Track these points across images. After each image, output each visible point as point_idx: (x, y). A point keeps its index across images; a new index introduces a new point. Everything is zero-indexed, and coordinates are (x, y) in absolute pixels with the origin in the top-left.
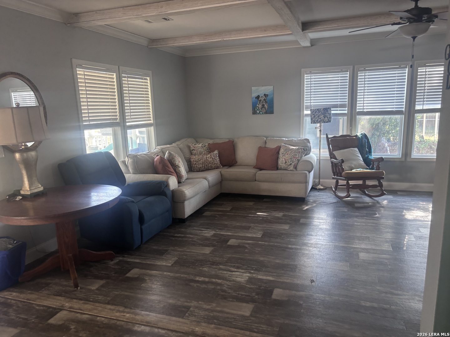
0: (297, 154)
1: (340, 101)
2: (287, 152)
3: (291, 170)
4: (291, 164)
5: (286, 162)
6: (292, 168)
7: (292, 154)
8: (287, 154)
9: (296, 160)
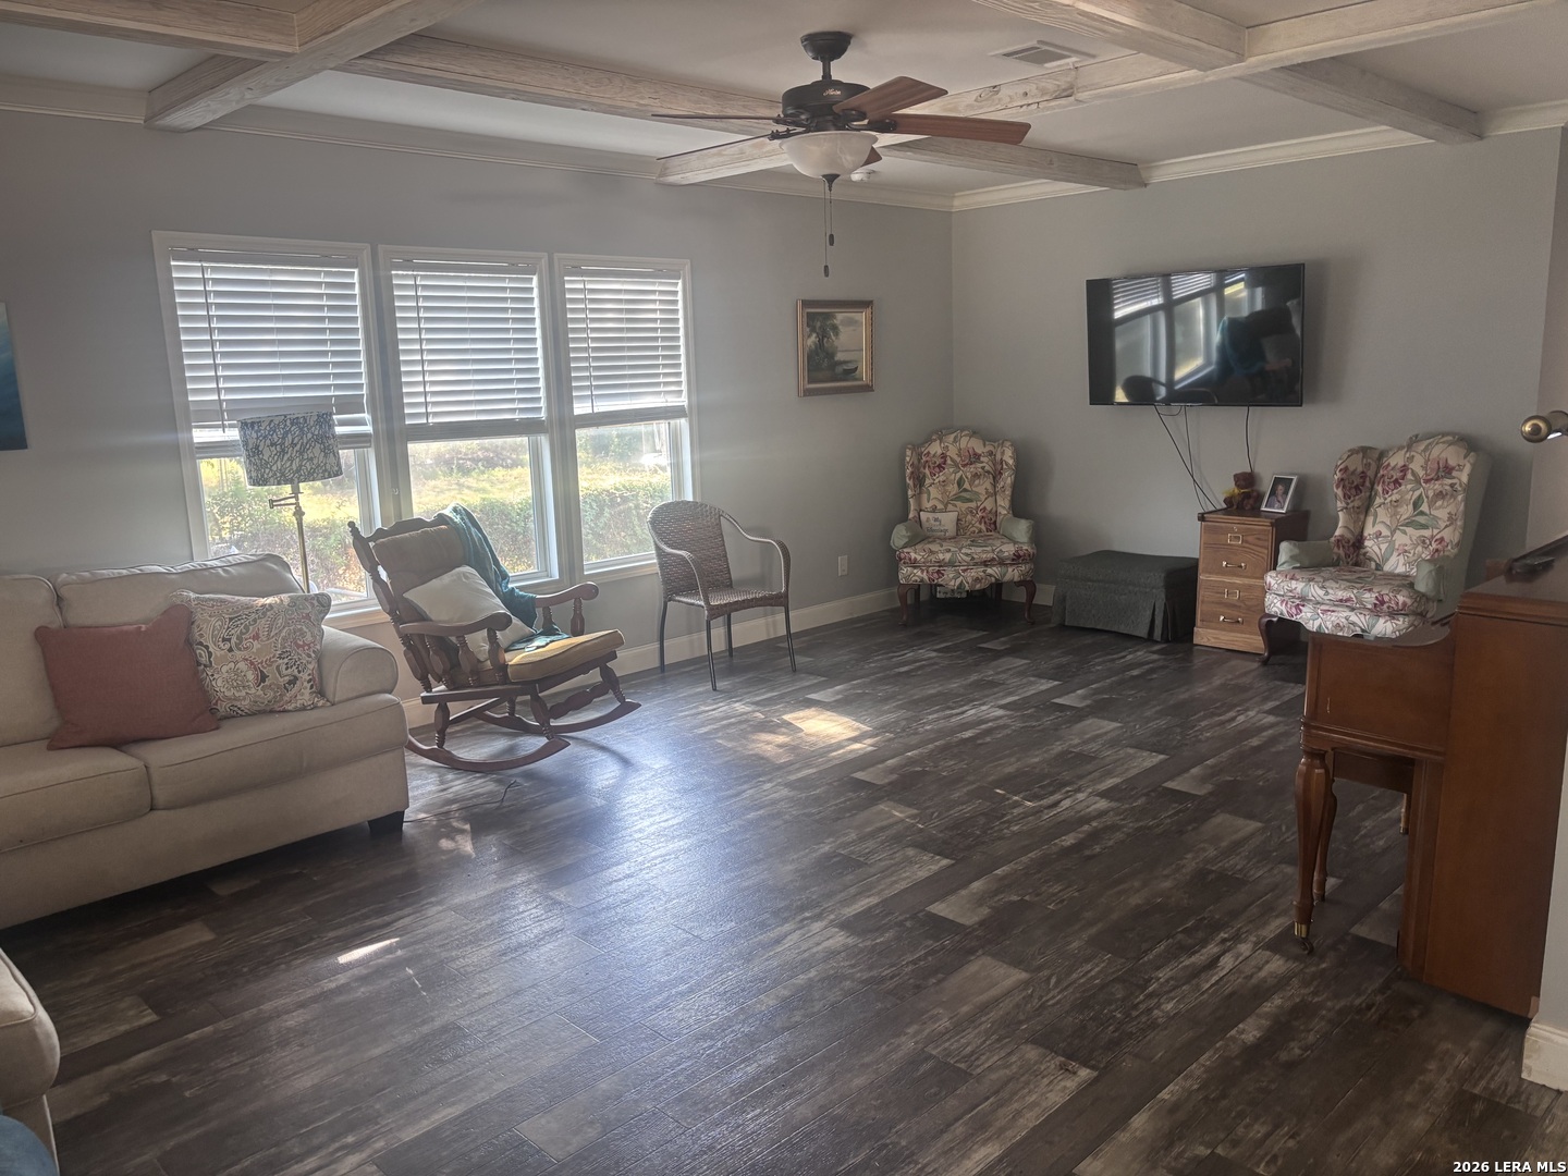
0: (305, 629)
1: (337, 387)
2: (247, 628)
3: (304, 708)
4: (296, 678)
5: (263, 677)
6: (307, 697)
7: (283, 634)
8: (256, 637)
9: (309, 656)
